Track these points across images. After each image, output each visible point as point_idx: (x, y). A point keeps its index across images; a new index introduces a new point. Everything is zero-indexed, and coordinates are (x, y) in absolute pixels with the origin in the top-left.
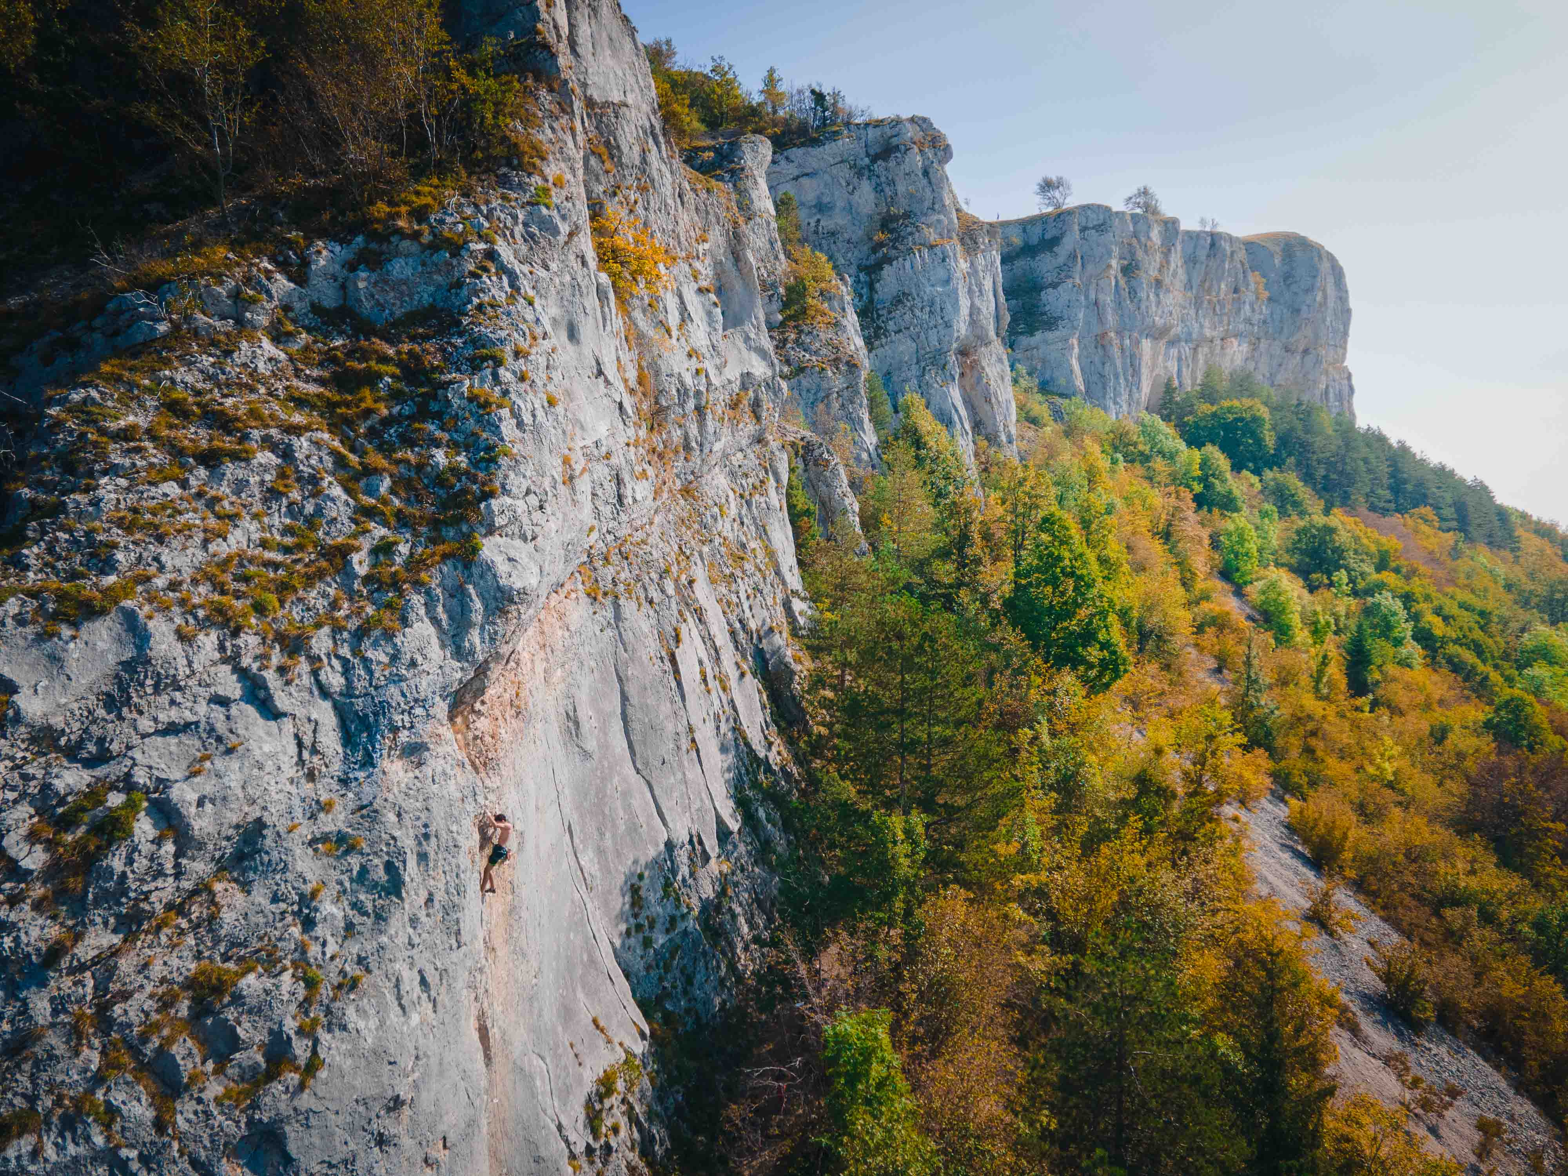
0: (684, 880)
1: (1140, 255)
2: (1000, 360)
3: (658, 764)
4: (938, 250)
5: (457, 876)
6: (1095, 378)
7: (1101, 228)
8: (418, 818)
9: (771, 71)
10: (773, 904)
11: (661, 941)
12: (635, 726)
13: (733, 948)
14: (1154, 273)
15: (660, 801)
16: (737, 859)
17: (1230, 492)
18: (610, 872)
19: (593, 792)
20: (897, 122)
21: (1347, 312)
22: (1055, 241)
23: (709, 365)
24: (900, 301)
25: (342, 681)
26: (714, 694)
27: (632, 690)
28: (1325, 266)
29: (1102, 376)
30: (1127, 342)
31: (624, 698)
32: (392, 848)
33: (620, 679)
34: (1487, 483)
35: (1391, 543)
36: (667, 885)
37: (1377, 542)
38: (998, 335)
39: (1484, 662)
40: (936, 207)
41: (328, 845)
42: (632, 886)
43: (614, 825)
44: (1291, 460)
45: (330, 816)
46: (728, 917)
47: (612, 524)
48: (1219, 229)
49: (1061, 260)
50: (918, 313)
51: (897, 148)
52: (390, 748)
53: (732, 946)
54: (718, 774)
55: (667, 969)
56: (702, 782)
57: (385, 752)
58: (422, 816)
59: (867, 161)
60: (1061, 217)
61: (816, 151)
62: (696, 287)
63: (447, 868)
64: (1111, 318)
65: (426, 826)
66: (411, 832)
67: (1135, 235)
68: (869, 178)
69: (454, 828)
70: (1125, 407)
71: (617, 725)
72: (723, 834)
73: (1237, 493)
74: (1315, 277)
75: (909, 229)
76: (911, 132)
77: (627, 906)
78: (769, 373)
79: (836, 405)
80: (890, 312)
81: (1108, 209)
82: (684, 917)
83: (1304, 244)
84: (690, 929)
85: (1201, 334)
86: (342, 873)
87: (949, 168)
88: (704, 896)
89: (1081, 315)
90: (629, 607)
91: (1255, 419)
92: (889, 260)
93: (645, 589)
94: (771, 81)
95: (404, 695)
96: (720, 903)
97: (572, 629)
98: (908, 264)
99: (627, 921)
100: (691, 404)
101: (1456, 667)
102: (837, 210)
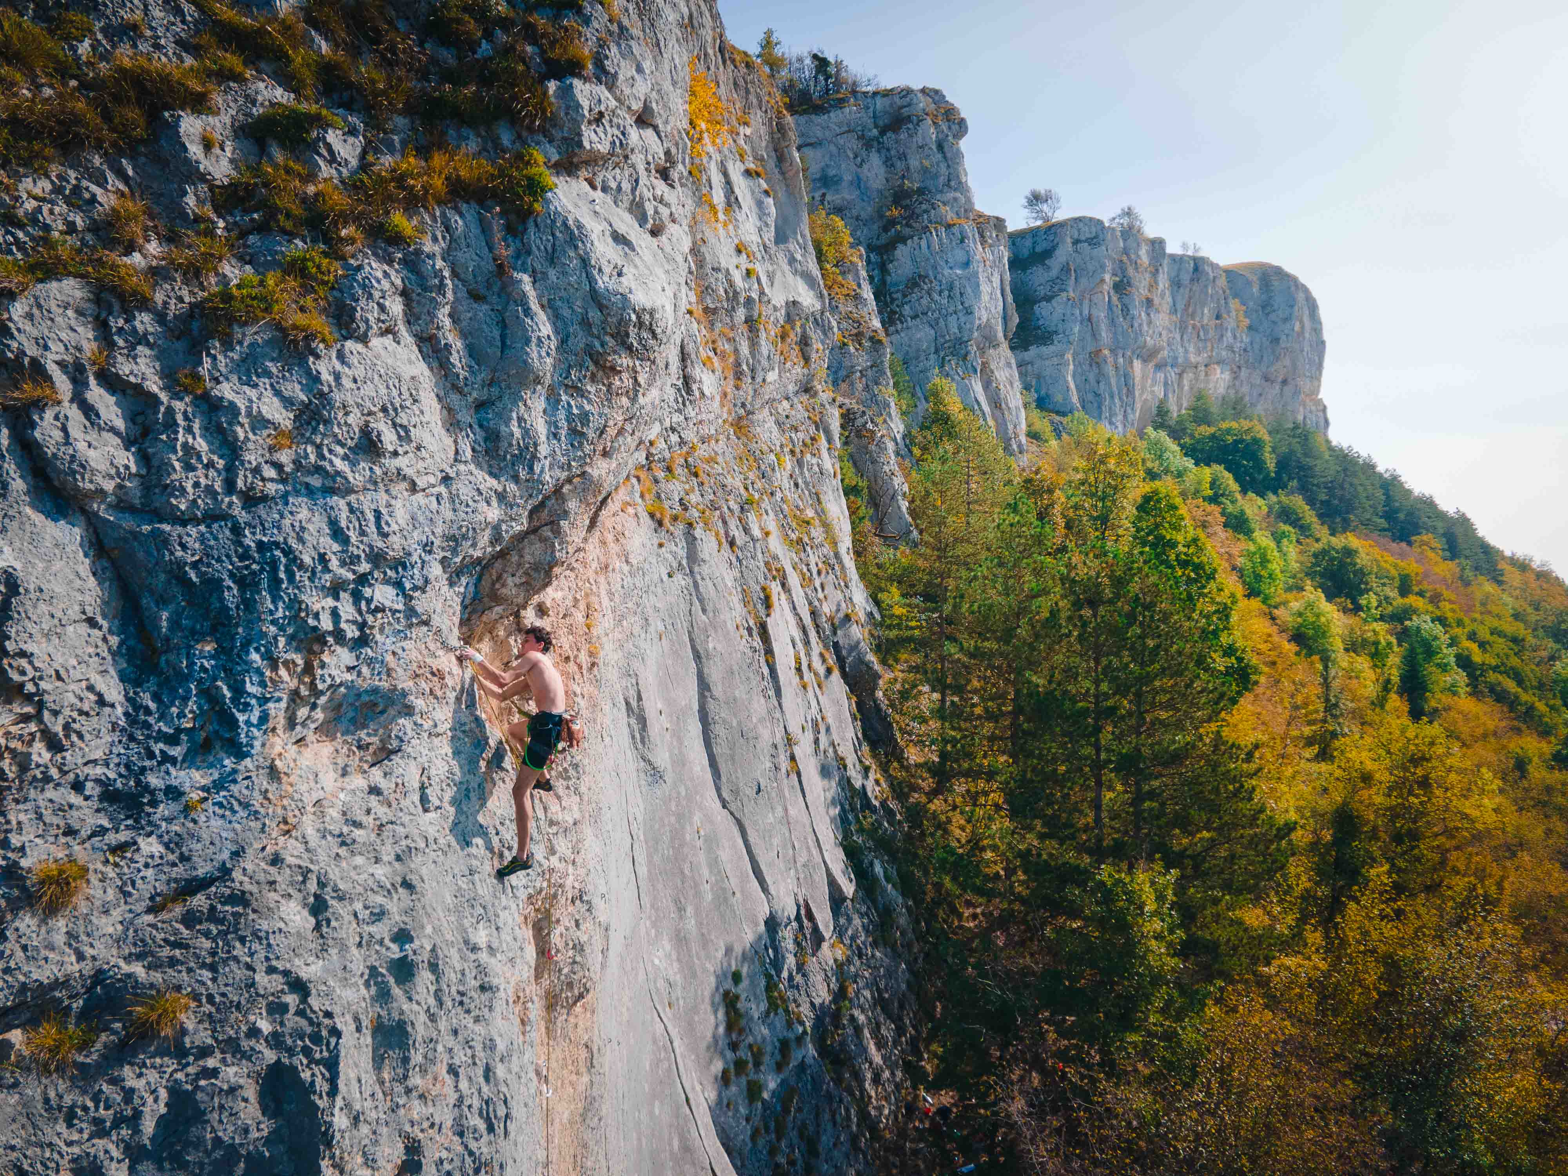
0: (791, 978)
1: (1131, 271)
2: (1009, 365)
3: (751, 792)
4: (955, 230)
5: (488, 1074)
6: (1090, 397)
7: (1094, 241)
8: (379, 915)
9: (769, 33)
10: (902, 1007)
11: (772, 1085)
12: (718, 730)
13: (860, 1081)
14: (1144, 292)
15: (756, 851)
16: (853, 938)
17: (1242, 512)
18: (694, 975)
19: (666, 838)
20: (907, 92)
21: (1320, 346)
22: (1048, 253)
23: (760, 269)
24: (916, 285)
25: (127, 459)
26: (810, 689)
27: (714, 674)
28: (1301, 296)
29: (1097, 395)
30: (1121, 360)
31: (704, 686)
32: (292, 1020)
33: (697, 656)
34: (1469, 516)
35: (1412, 567)
36: (771, 986)
37: (1396, 566)
38: (1005, 336)
39: (1525, 690)
40: (953, 183)
41: (48, 1032)
42: (726, 994)
43: (698, 894)
44: (1294, 483)
45: (61, 924)
46: (850, 1031)
47: (677, 418)
48: (1201, 254)
49: (1054, 272)
50: (936, 297)
51: (909, 119)
52: (295, 695)
53: (858, 1077)
54: (822, 810)
55: (780, 1133)
56: (808, 823)
57: (277, 710)
58: (393, 907)
59: (875, 132)
60: (1052, 230)
61: (820, 119)
62: (743, 168)
63: (461, 1057)
64: (1105, 335)
65: (402, 937)
66: (358, 962)
67: (1126, 252)
68: (879, 151)
69: (481, 936)
70: (1120, 428)
71: (695, 728)
72: (837, 900)
73: (1249, 512)
74: (1292, 306)
75: (924, 207)
76: (923, 103)
77: (721, 1030)
78: (818, 306)
79: (860, 386)
80: (905, 296)
81: (1100, 222)
82: (800, 1039)
83: (1278, 271)
84: (809, 1061)
85: (1186, 359)
86: (100, 1131)
87: (964, 145)
88: (817, 1001)
89: (1076, 329)
90: (708, 545)
91: (1256, 441)
92: (903, 240)
93: (725, 522)
94: (768, 43)
95: (338, 533)
96: (839, 1009)
97: (634, 561)
98: (924, 243)
99: (722, 1054)
100: (741, 314)
101: (1500, 696)
102: (845, 184)
